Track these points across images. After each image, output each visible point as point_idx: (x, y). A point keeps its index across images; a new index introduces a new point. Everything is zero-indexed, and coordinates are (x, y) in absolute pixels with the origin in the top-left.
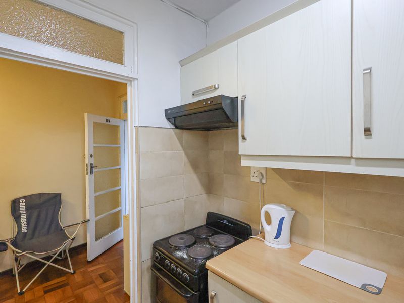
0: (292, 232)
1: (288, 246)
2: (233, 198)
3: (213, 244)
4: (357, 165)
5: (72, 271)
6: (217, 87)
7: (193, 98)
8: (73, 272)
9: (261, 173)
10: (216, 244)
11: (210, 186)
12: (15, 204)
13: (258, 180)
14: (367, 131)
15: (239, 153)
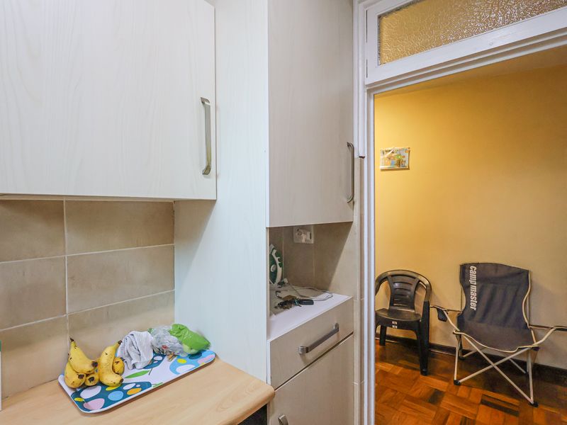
5: (531, 400)
8: (532, 402)
12: (464, 269)
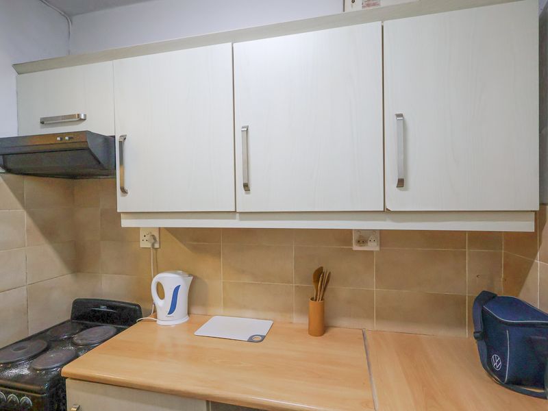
0: (191, 303)
1: (186, 319)
2: (116, 274)
3: (80, 342)
4: (241, 219)
6: (82, 117)
7: (41, 128)
9: (153, 236)
10: (85, 342)
11: (78, 260)
13: (148, 245)
14: (246, 186)
15: (118, 211)
